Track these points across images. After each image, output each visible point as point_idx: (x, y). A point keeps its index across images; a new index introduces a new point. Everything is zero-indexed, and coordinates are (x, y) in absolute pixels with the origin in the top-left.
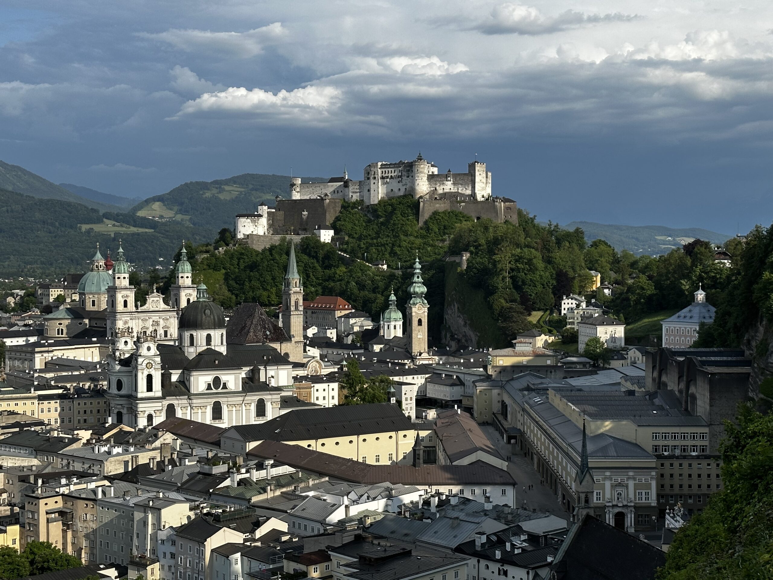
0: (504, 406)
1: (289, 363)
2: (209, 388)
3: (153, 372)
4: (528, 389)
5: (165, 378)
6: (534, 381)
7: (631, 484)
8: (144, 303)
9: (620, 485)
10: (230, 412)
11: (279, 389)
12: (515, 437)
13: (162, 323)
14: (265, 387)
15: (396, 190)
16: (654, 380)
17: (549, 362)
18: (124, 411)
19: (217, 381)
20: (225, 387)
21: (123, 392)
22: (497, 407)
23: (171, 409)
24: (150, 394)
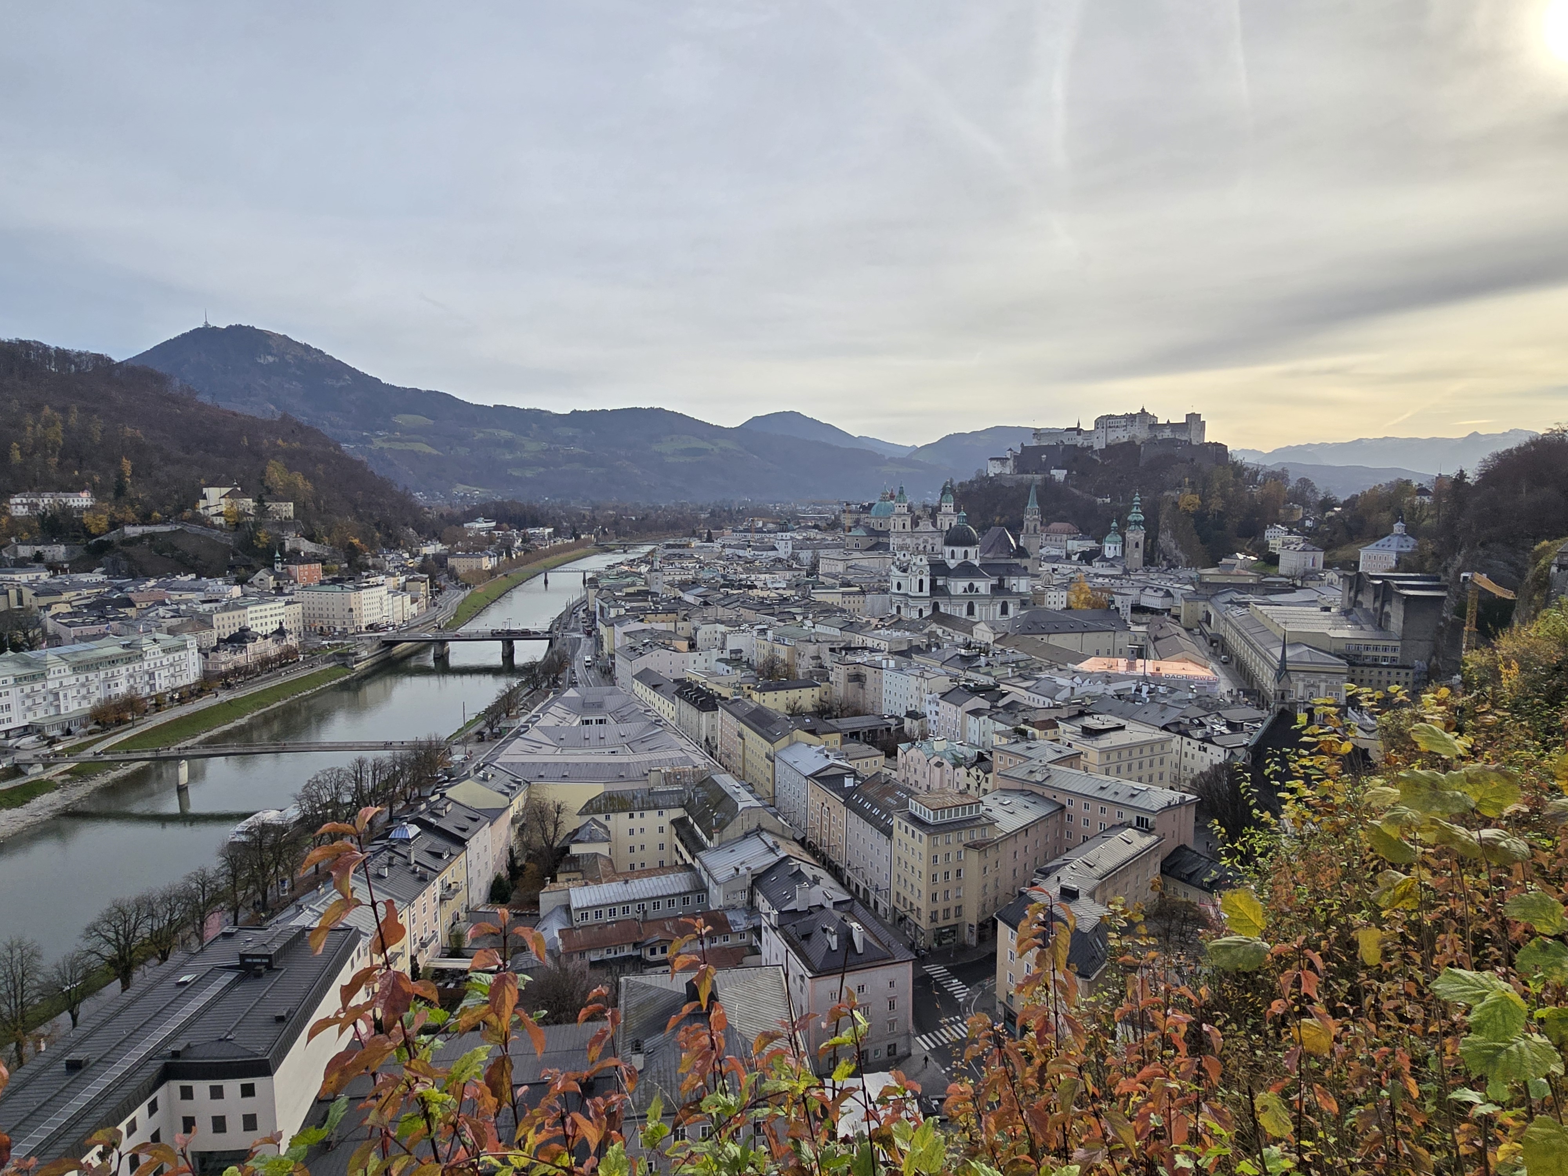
0: (1208, 616)
1: (1028, 575)
2: (965, 591)
3: (924, 578)
4: (1231, 602)
5: (933, 582)
6: (1237, 596)
7: (1323, 685)
8: (917, 525)
9: (1312, 686)
10: (981, 610)
11: (1019, 594)
12: (1216, 642)
13: (930, 541)
14: (1009, 592)
15: (1121, 437)
16: (1350, 599)
17: (1251, 581)
18: (902, 606)
19: (971, 586)
20: (977, 591)
21: (901, 592)
22: (1202, 616)
23: (936, 607)
24: (921, 594)
